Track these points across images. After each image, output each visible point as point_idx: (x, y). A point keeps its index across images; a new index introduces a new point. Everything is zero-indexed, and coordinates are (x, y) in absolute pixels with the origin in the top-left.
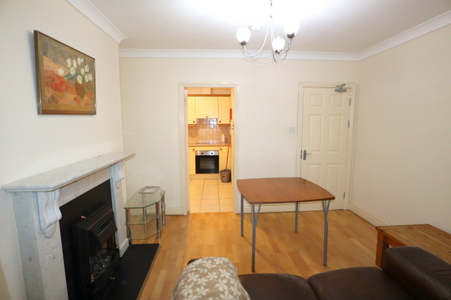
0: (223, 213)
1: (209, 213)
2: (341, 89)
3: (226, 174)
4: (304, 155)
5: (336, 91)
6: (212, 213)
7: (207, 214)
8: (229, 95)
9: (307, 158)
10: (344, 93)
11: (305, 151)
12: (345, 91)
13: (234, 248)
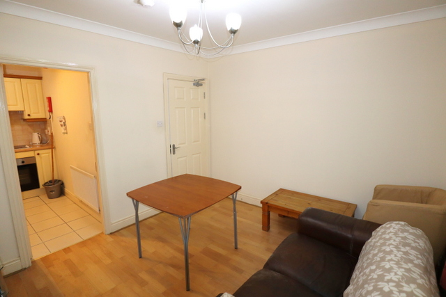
0: (90, 239)
1: (68, 248)
2: (198, 84)
3: (55, 187)
4: (173, 149)
5: (194, 84)
6: (73, 246)
7: (67, 250)
8: (40, 78)
9: (176, 152)
10: (200, 87)
11: (174, 146)
12: (201, 85)
13: (144, 276)
